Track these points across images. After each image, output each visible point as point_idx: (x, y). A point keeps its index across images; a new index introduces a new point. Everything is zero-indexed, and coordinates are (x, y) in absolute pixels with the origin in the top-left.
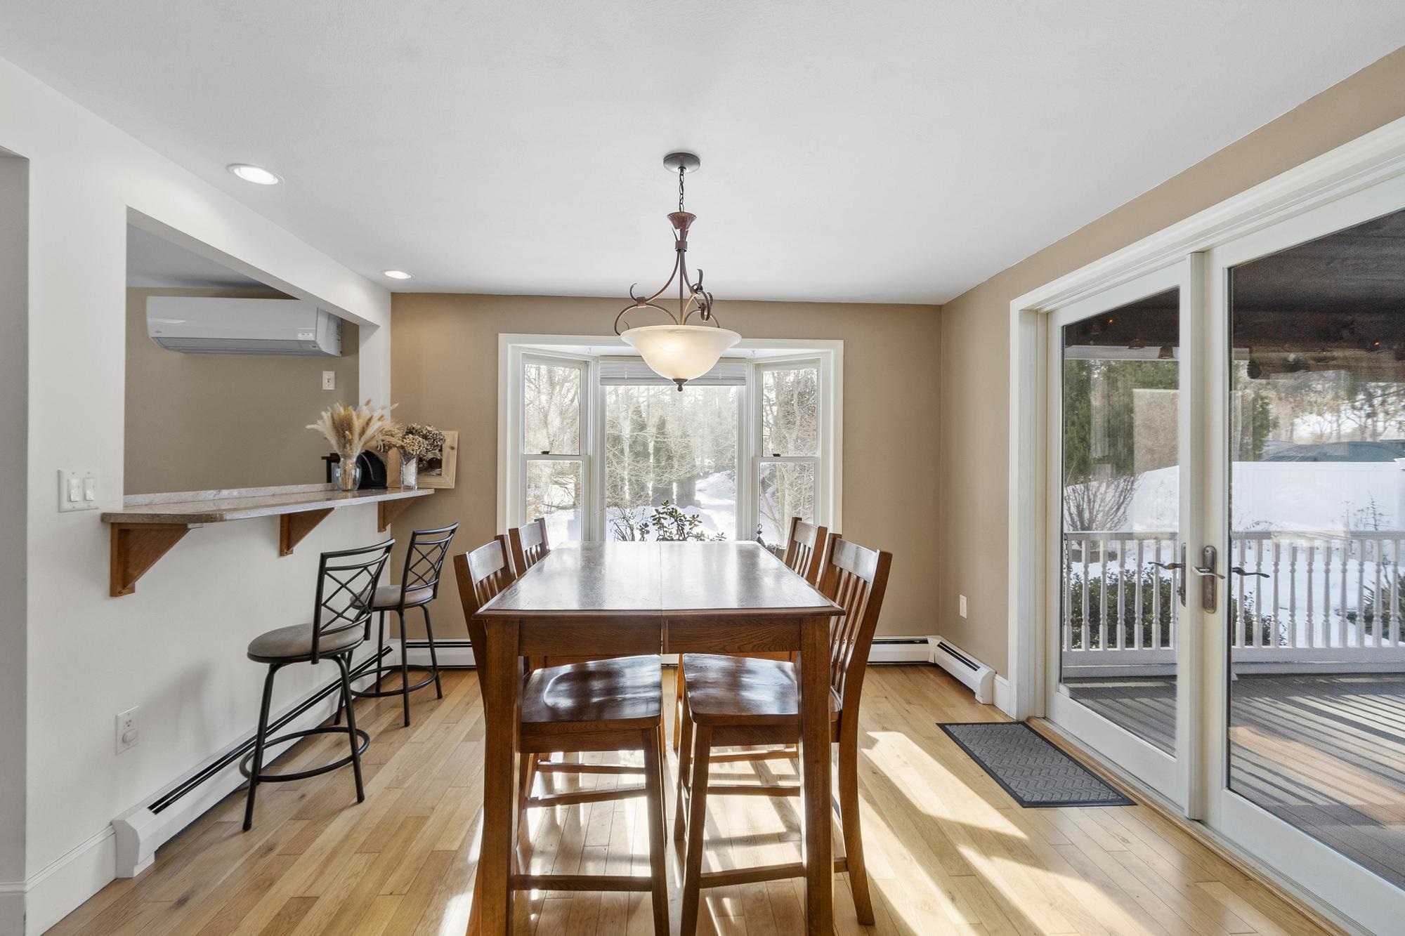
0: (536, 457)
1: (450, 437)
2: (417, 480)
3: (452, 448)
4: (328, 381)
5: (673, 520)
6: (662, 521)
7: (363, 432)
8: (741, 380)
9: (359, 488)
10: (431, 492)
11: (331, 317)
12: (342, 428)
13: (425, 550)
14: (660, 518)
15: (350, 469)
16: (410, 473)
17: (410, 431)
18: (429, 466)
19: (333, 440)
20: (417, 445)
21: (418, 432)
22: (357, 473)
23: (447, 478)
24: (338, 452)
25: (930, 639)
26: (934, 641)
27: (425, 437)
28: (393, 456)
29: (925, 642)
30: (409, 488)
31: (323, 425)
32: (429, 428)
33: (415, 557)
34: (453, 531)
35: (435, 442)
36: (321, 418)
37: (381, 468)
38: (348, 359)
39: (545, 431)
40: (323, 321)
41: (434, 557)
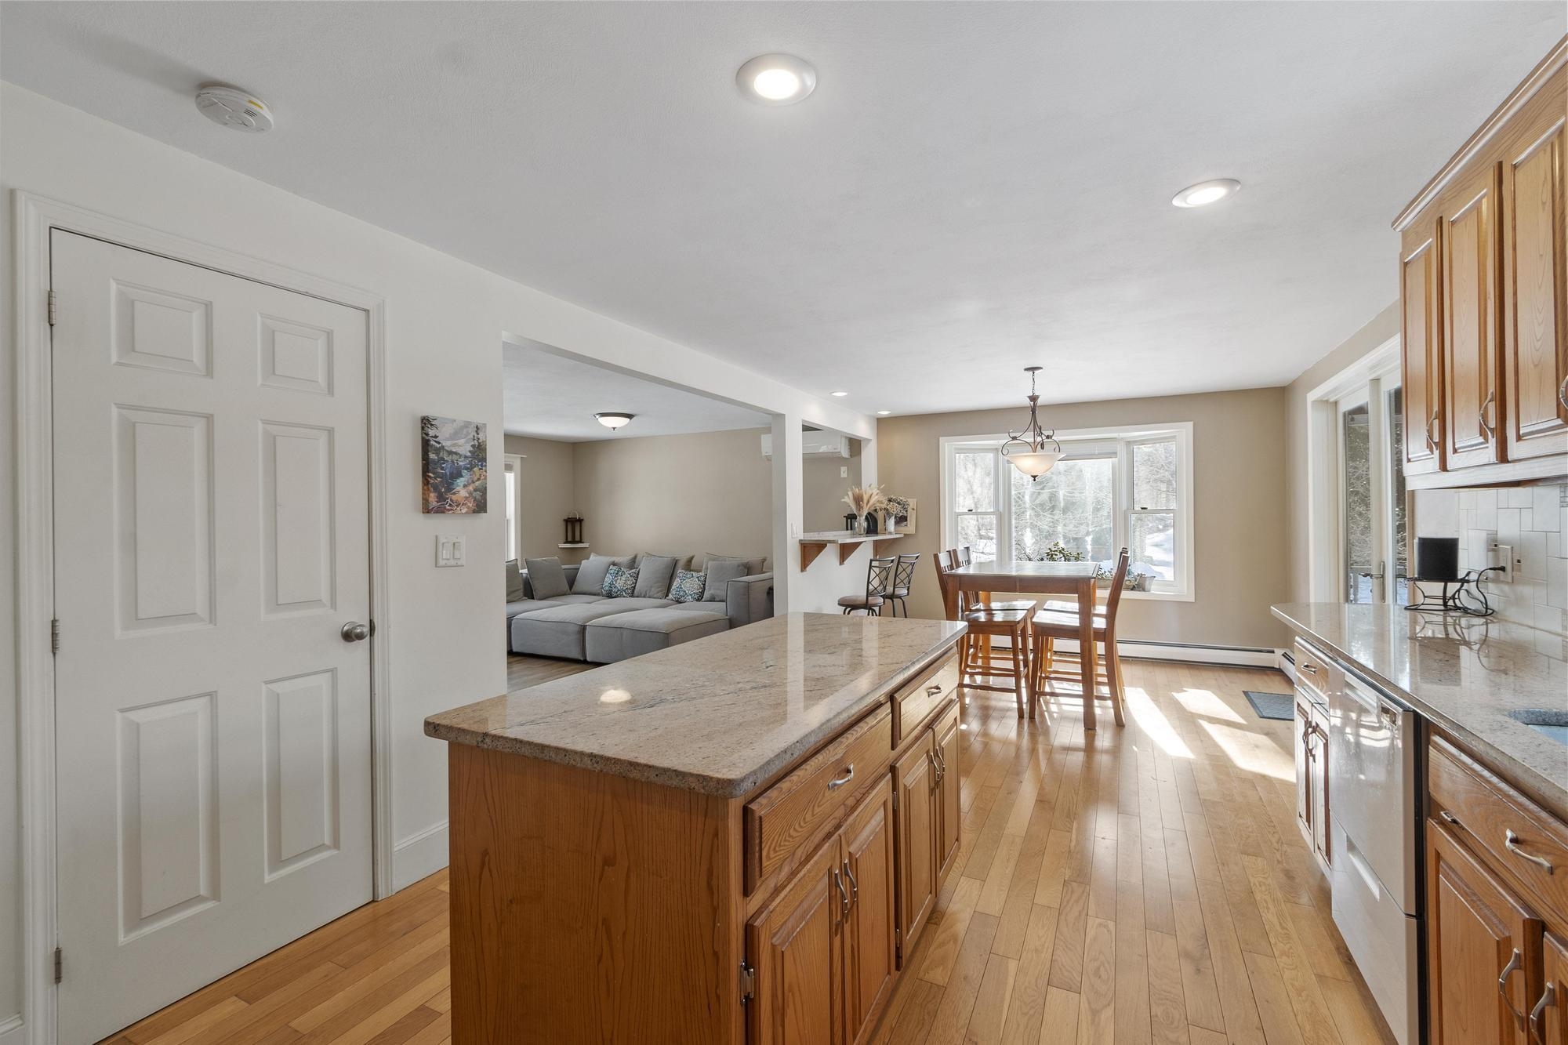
0: (963, 514)
1: (912, 503)
2: (895, 529)
3: (913, 509)
4: (844, 472)
5: (1062, 555)
6: (1054, 556)
7: (868, 502)
8: (1113, 454)
9: (867, 533)
10: (902, 536)
11: (846, 437)
12: (858, 500)
13: (904, 566)
14: (1052, 555)
15: (862, 523)
16: (891, 523)
17: (890, 500)
18: (901, 520)
19: (853, 507)
20: (895, 508)
21: (895, 501)
22: (865, 524)
23: (910, 527)
24: (855, 512)
25: (1276, 650)
26: (1279, 652)
27: (899, 503)
28: (880, 516)
29: (1273, 652)
30: (890, 533)
31: (849, 500)
32: (901, 498)
33: (900, 569)
34: (917, 557)
35: (904, 506)
36: (848, 495)
37: (875, 521)
38: (855, 459)
39: (971, 496)
40: (844, 440)
41: (908, 570)
